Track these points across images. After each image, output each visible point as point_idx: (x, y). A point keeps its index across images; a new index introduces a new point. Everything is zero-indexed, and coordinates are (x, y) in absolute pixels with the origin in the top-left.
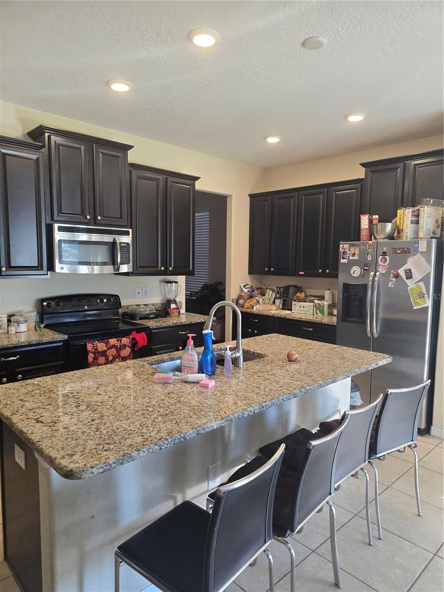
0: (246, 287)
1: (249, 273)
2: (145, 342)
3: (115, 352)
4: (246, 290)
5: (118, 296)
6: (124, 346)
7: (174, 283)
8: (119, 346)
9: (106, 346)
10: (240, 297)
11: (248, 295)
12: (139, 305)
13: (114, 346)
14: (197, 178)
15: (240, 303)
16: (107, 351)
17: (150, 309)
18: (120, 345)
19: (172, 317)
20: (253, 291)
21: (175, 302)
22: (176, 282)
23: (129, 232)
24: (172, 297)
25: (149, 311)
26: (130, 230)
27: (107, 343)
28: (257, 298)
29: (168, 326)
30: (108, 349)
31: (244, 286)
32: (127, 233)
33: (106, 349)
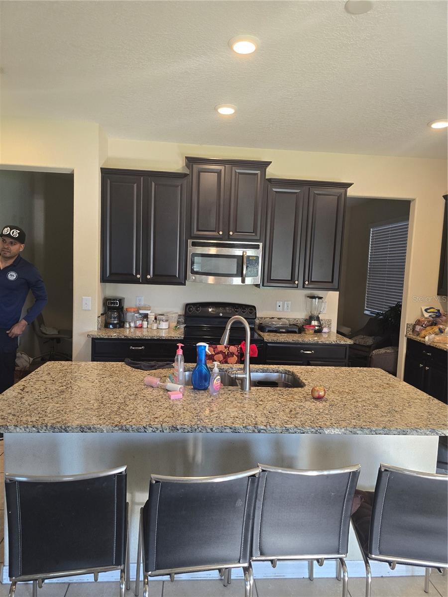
0: (428, 311)
1: (438, 294)
2: (255, 354)
3: (222, 358)
4: (427, 315)
5: (254, 307)
6: (232, 354)
7: (317, 299)
8: (226, 353)
9: (214, 351)
10: (418, 322)
11: (429, 322)
12: (273, 318)
13: (221, 352)
14: (350, 185)
15: (416, 329)
16: (215, 355)
17: (284, 323)
18: (228, 353)
19: (306, 334)
20: (438, 317)
21: (318, 319)
22: (320, 298)
23: (259, 245)
24: (315, 313)
25: (281, 325)
26: (261, 245)
27: (215, 348)
28: (441, 327)
29: (286, 341)
30: (216, 354)
31: (426, 310)
32: (257, 247)
33: (213, 353)
